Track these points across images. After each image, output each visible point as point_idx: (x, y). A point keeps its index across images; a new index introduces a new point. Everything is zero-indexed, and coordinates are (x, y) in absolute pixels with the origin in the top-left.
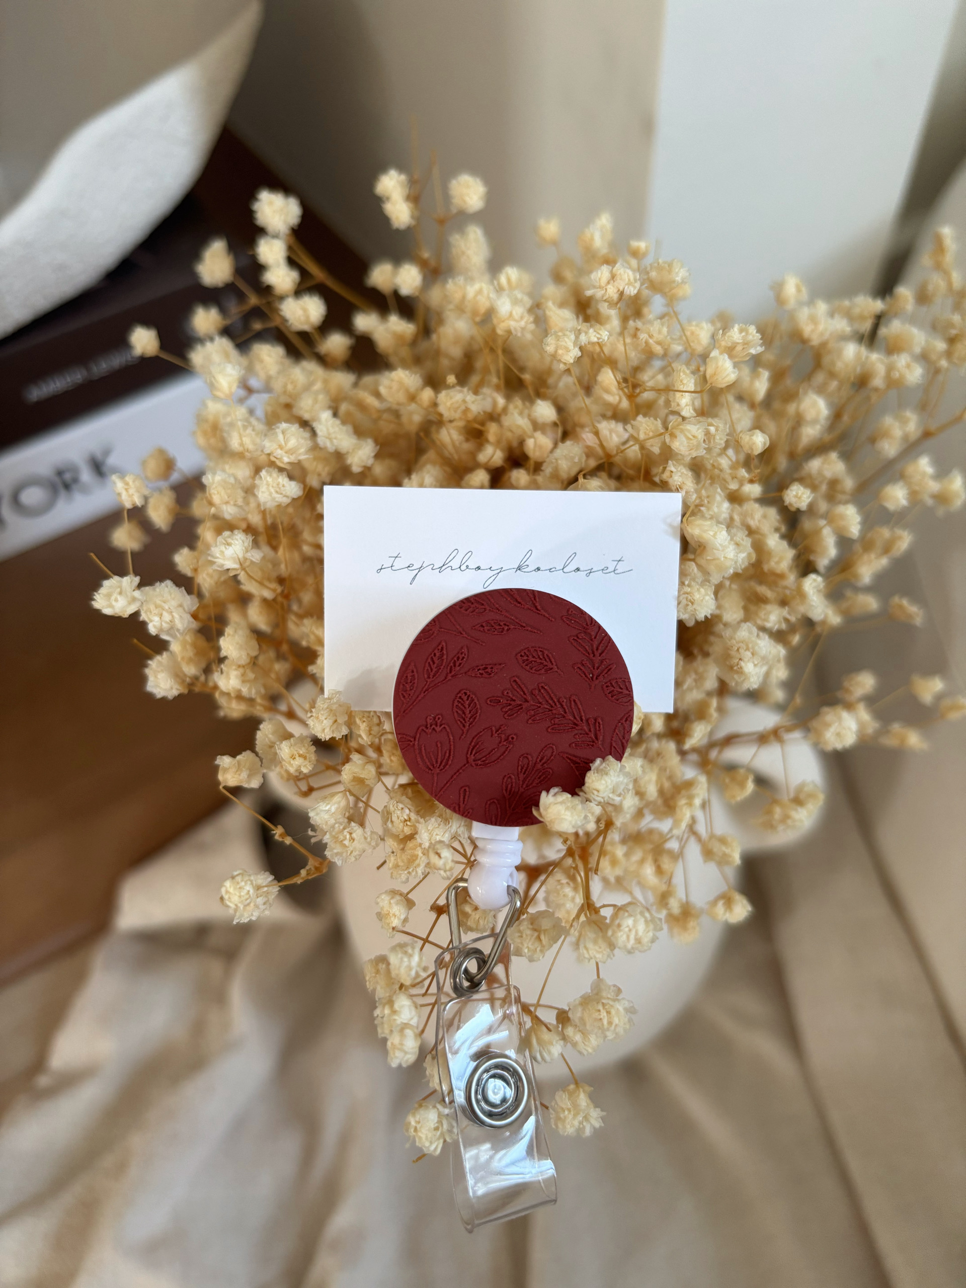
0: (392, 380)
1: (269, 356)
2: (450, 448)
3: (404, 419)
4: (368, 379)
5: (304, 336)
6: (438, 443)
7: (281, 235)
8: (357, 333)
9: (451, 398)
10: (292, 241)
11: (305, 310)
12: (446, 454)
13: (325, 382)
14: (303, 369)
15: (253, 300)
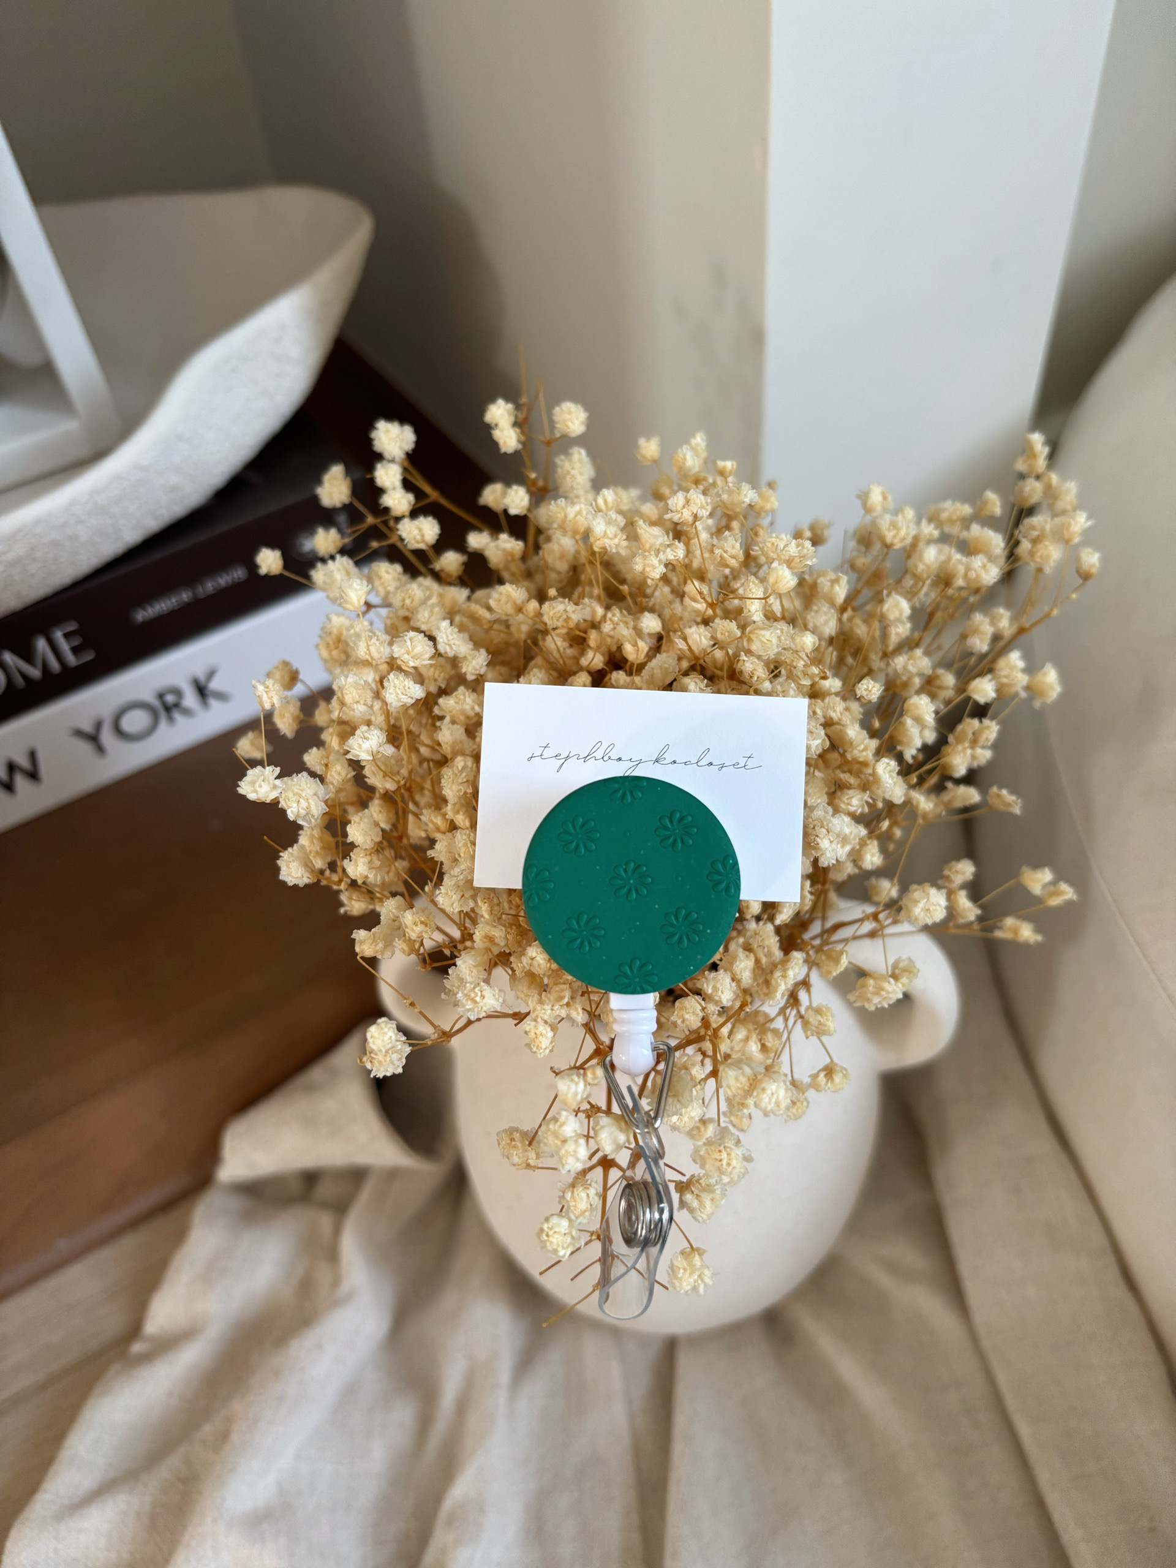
0: (501, 594)
1: (388, 573)
2: (555, 653)
3: (513, 629)
4: (481, 593)
5: (419, 553)
6: (544, 649)
7: (397, 459)
8: (470, 550)
9: (554, 608)
10: (406, 464)
11: (420, 530)
12: (552, 659)
13: (440, 596)
14: (420, 585)
15: (370, 520)
